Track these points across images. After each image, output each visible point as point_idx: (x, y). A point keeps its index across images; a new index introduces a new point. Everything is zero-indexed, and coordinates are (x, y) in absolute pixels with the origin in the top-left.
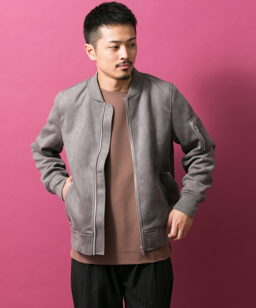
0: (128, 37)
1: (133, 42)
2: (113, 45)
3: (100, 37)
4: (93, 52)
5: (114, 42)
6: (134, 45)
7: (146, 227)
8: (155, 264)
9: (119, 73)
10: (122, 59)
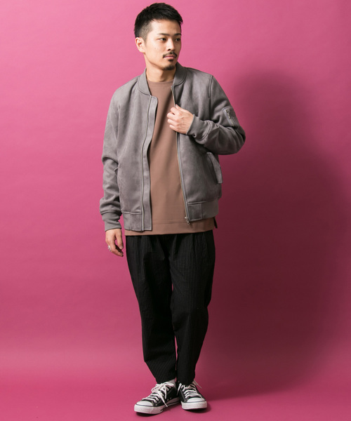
0: (175, 32)
1: (178, 37)
2: (162, 36)
3: (150, 30)
4: (143, 44)
5: (162, 34)
6: (179, 40)
7: (190, 200)
8: (194, 234)
9: (165, 63)
10: (169, 50)
